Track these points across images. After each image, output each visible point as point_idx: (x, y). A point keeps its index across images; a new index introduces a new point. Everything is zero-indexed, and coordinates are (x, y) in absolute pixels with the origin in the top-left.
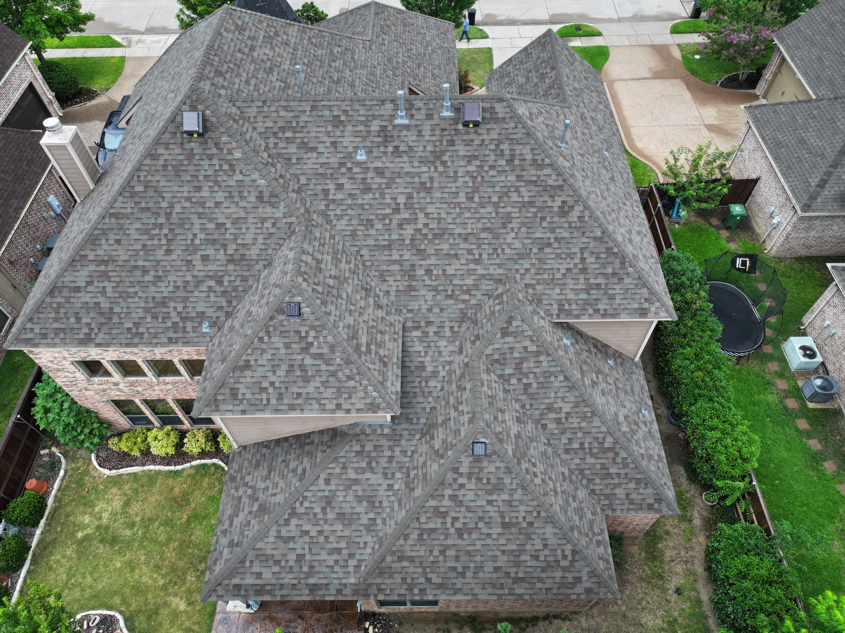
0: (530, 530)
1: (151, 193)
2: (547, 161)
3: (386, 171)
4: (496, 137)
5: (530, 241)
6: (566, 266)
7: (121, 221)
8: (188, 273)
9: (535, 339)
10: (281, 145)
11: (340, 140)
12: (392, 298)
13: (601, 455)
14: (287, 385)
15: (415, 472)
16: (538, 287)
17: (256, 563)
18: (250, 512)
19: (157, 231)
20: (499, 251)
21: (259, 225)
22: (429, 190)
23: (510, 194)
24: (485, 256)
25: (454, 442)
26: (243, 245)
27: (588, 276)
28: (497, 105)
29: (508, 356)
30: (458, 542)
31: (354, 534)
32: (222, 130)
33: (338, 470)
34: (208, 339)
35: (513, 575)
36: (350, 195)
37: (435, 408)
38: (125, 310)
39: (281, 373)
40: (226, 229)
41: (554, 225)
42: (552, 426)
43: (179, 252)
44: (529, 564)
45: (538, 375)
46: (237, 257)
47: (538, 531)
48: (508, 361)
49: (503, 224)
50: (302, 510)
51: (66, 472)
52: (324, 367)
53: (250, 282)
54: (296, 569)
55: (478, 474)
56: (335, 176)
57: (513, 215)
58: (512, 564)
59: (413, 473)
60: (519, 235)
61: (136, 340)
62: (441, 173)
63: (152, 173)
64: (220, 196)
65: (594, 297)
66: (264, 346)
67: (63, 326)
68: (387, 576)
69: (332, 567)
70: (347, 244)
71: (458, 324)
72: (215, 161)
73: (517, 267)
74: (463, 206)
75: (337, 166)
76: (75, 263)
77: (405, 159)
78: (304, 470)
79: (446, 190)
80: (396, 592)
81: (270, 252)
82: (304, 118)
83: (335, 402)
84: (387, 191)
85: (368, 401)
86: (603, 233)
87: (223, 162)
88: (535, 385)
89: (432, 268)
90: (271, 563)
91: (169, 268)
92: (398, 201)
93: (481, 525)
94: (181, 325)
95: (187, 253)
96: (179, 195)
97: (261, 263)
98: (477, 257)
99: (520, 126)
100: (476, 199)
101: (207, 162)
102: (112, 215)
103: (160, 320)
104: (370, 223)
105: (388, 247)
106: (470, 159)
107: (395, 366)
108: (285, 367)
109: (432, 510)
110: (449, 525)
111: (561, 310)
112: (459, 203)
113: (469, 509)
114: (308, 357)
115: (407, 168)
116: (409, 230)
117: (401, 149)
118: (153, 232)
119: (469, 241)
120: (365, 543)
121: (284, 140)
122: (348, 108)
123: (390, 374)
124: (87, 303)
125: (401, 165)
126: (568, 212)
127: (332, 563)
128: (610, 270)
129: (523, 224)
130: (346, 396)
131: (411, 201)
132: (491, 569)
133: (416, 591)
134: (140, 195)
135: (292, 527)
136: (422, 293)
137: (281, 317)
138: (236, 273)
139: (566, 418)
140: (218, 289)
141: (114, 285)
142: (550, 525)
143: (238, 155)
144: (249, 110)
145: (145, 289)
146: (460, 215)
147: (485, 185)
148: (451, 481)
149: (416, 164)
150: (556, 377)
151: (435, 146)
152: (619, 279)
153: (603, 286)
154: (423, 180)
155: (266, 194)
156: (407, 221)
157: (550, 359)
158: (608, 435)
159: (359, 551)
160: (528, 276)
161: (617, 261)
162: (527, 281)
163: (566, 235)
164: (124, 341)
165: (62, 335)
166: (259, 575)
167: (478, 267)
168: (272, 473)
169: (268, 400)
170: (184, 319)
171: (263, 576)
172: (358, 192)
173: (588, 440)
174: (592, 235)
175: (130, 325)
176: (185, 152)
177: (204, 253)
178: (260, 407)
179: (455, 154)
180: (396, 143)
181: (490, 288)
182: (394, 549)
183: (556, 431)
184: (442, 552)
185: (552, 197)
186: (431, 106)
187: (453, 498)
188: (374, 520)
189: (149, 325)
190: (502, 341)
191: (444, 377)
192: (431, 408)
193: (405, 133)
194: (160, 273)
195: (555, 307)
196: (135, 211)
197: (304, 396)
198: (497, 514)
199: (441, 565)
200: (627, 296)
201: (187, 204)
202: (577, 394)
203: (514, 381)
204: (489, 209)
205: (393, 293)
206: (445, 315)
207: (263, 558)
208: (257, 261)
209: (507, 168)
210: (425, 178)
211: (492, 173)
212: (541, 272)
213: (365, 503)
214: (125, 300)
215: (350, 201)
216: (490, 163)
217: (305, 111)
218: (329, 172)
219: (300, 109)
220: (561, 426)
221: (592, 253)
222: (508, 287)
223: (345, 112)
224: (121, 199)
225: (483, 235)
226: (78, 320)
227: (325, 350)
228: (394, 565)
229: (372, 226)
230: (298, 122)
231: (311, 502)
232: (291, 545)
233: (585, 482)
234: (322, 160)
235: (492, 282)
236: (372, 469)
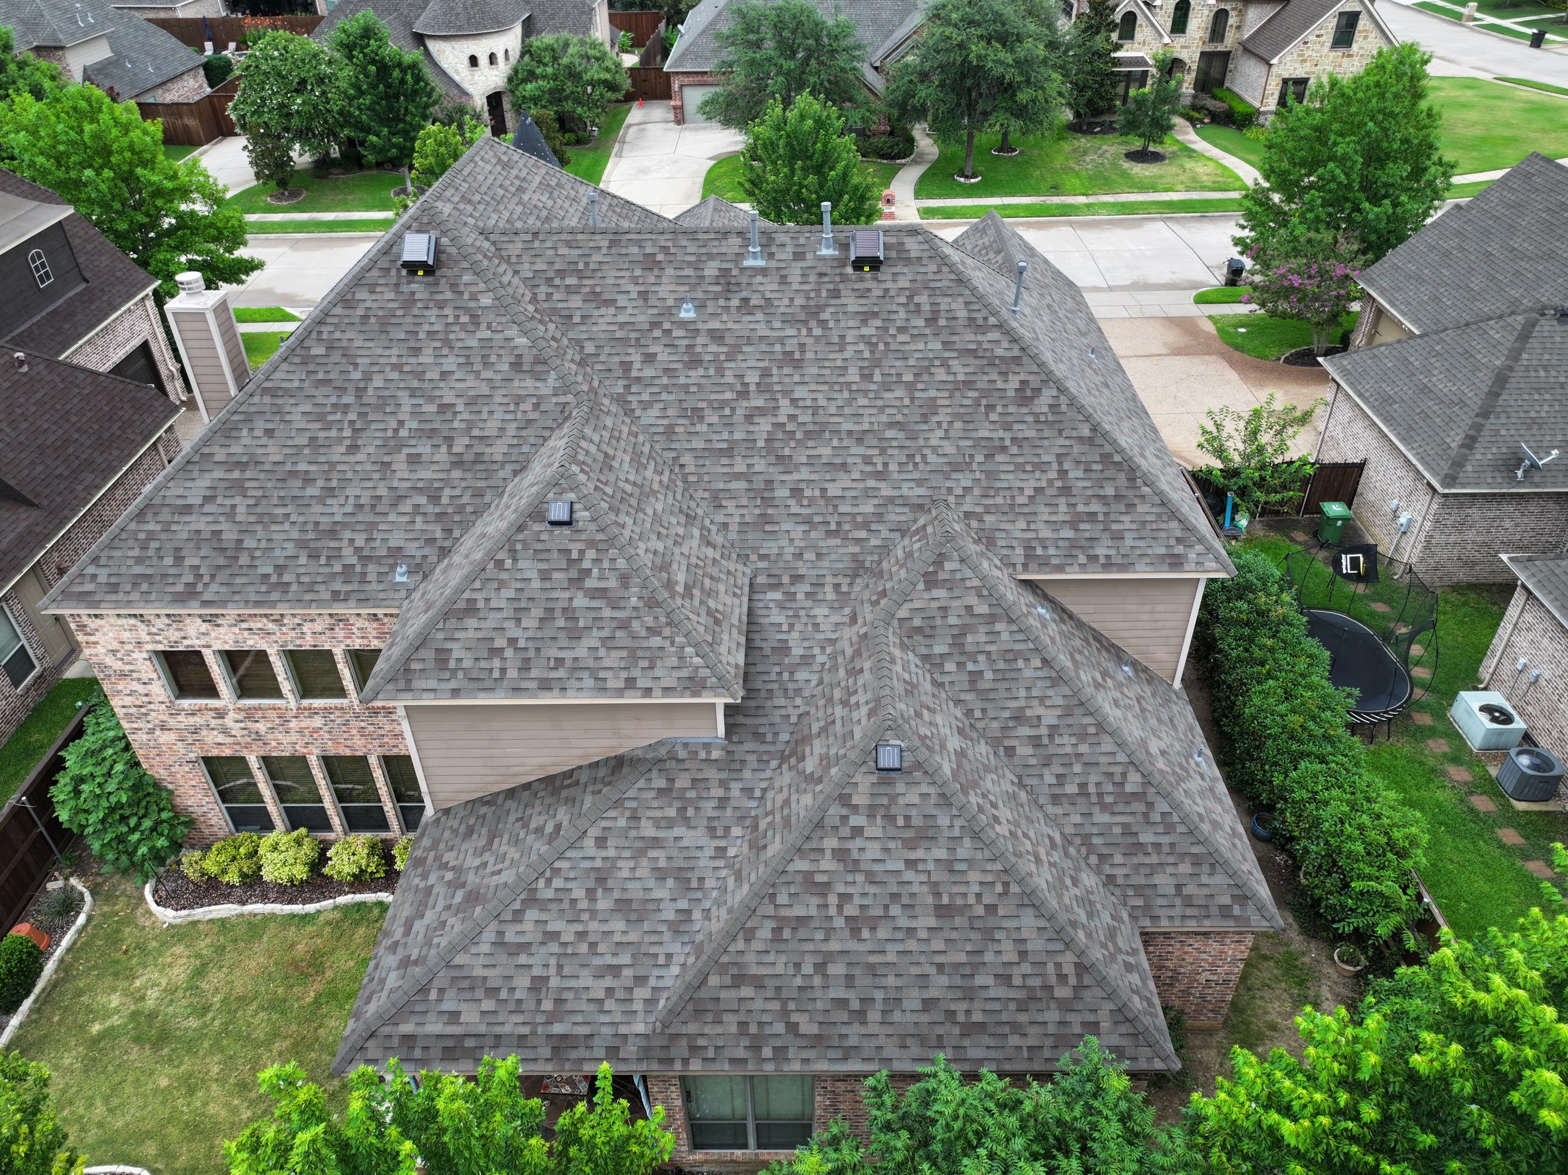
0: (991, 922)
1: (336, 357)
2: (992, 320)
3: (727, 334)
4: (907, 285)
5: (970, 443)
6: (1033, 483)
7: (280, 401)
8: (382, 484)
9: (985, 592)
10: (557, 296)
11: (654, 288)
12: (733, 536)
13: (1120, 808)
14: (539, 644)
15: (769, 819)
16: (987, 518)
17: (451, 994)
18: (448, 907)
19: (338, 416)
20: (918, 459)
21: (512, 408)
22: (797, 364)
23: (933, 370)
24: (893, 467)
25: (842, 752)
26: (481, 438)
27: (1073, 501)
28: (907, 240)
29: (939, 622)
30: (852, 945)
31: (647, 939)
32: (466, 265)
33: (622, 822)
34: (403, 594)
35: (961, 1018)
36: (666, 370)
37: (808, 713)
38: (263, 544)
39: (530, 622)
40: (455, 413)
41: (1010, 419)
42: (1024, 750)
43: (371, 450)
44: (992, 993)
45: (994, 657)
46: (469, 457)
47: (1006, 924)
48: (938, 631)
49: (924, 415)
50: (550, 894)
51: (90, 919)
52: (607, 613)
53: (487, 499)
54: (530, 1005)
55: (888, 807)
56: (643, 342)
57: (939, 402)
58: (959, 994)
59: (763, 825)
60: (952, 434)
61: (275, 596)
62: (818, 338)
63: (343, 327)
64: (450, 363)
65: (1087, 535)
66: (504, 576)
67: (150, 571)
68: (710, 1017)
69: (600, 1001)
70: (657, 447)
71: (848, 580)
72: (448, 311)
73: (949, 484)
74: (854, 387)
75: (647, 327)
76: (190, 467)
77: (759, 316)
78: (558, 827)
79: (827, 364)
80: (728, 1053)
81: (525, 449)
82: (597, 257)
83: (624, 674)
84: (727, 365)
85: (685, 673)
86: (1094, 429)
87: (461, 312)
88: (989, 675)
89: (803, 486)
90: (479, 994)
91: (349, 475)
92: (747, 380)
93: (895, 910)
94: (358, 569)
95: (384, 450)
96: (382, 360)
97: (509, 467)
98: (880, 468)
99: (945, 269)
100: (877, 377)
101: (435, 312)
102: (265, 391)
103: (323, 561)
104: (697, 414)
105: (729, 452)
106: (865, 317)
107: (735, 631)
108: (537, 612)
109: (799, 879)
110: (832, 911)
111: (1030, 555)
112: (849, 384)
113: (871, 878)
114: (580, 594)
115: (762, 330)
116: (764, 426)
117: (752, 302)
118: (331, 418)
119: (866, 443)
120: (669, 956)
121: (562, 289)
122: (670, 244)
123: (725, 637)
124: (198, 532)
125: (752, 326)
126: (1032, 398)
127: (601, 994)
128: (1110, 491)
129: (957, 416)
130: (646, 664)
131: (768, 380)
132: (917, 1005)
133: (767, 1052)
134: (318, 360)
135: (528, 926)
136: (785, 527)
137: (537, 527)
138: (464, 484)
139: (1051, 736)
140: (431, 509)
141: (252, 502)
142: (1030, 912)
143: (486, 301)
144: (511, 246)
145: (303, 510)
146: (849, 402)
147: (891, 355)
148: (837, 822)
149: (777, 325)
150: (1027, 660)
151: (808, 298)
152: (1127, 505)
153: (1101, 517)
154: (788, 349)
155: (527, 359)
156: (762, 412)
157: (1015, 628)
158: (1131, 768)
159: (657, 972)
160: (968, 499)
161: (1122, 476)
162: (967, 508)
163: (1031, 433)
164: (253, 597)
165: (145, 587)
166: (454, 1016)
167: (882, 485)
168: (497, 841)
169: (503, 670)
170: (365, 559)
171: (463, 1019)
172: (679, 366)
173: (1093, 779)
174: (1075, 434)
175: (269, 570)
176: (401, 297)
177: (413, 451)
178: (487, 684)
179: (840, 309)
180: (744, 294)
181: (903, 518)
182: (725, 959)
183: (1033, 761)
184: (820, 967)
185: (1004, 374)
186: (802, 241)
187: (841, 855)
188: (688, 912)
189: (302, 570)
190: (926, 596)
191: (823, 664)
192: (800, 716)
193: (759, 279)
194: (334, 484)
195: (1020, 551)
196: (306, 384)
197: (568, 663)
198: (925, 889)
199: (818, 994)
200: (1143, 533)
201: (395, 375)
202: (1067, 691)
203: (950, 666)
204: (899, 393)
205: (734, 528)
206: (825, 564)
207: (465, 984)
208: (503, 464)
209: (927, 331)
210: (792, 345)
211: (901, 338)
212: (992, 493)
213: (670, 882)
214: (266, 526)
215: (665, 380)
216: (899, 324)
217: (599, 248)
218: (633, 335)
219: (591, 244)
220: (1041, 751)
221: (1078, 463)
222: (934, 513)
223: (665, 249)
224: (285, 366)
225: (889, 434)
226: (179, 559)
227: (612, 583)
228: (724, 995)
229: (701, 418)
230: (587, 264)
231: (566, 879)
232: (523, 959)
233: (1094, 859)
234: (622, 318)
235: (906, 510)
236: (687, 819)
